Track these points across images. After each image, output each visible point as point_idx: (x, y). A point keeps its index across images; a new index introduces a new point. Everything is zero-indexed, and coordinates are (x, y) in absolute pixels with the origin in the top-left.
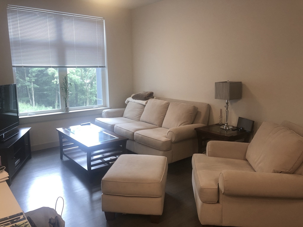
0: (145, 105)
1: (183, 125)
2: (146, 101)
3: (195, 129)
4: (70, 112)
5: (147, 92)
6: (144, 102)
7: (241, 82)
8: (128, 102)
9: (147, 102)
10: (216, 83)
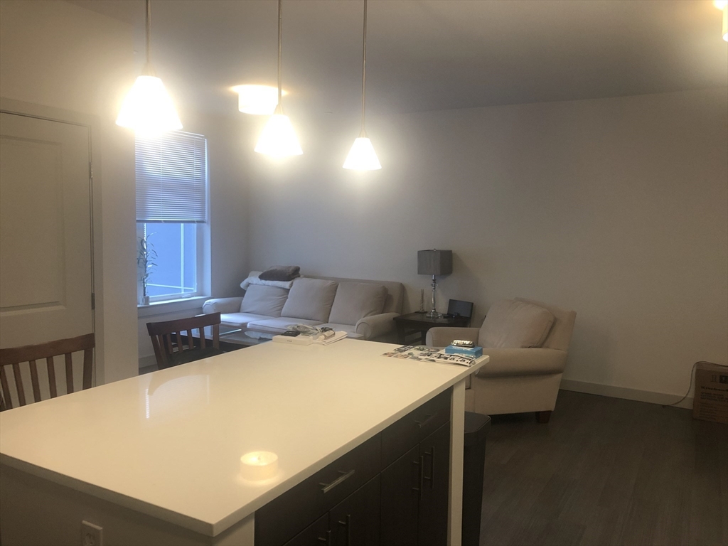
0: (289, 290)
1: (372, 315)
2: (290, 282)
3: (394, 319)
4: (151, 304)
5: (290, 267)
6: (286, 284)
7: (451, 251)
8: (248, 285)
9: (292, 283)
10: (419, 252)
